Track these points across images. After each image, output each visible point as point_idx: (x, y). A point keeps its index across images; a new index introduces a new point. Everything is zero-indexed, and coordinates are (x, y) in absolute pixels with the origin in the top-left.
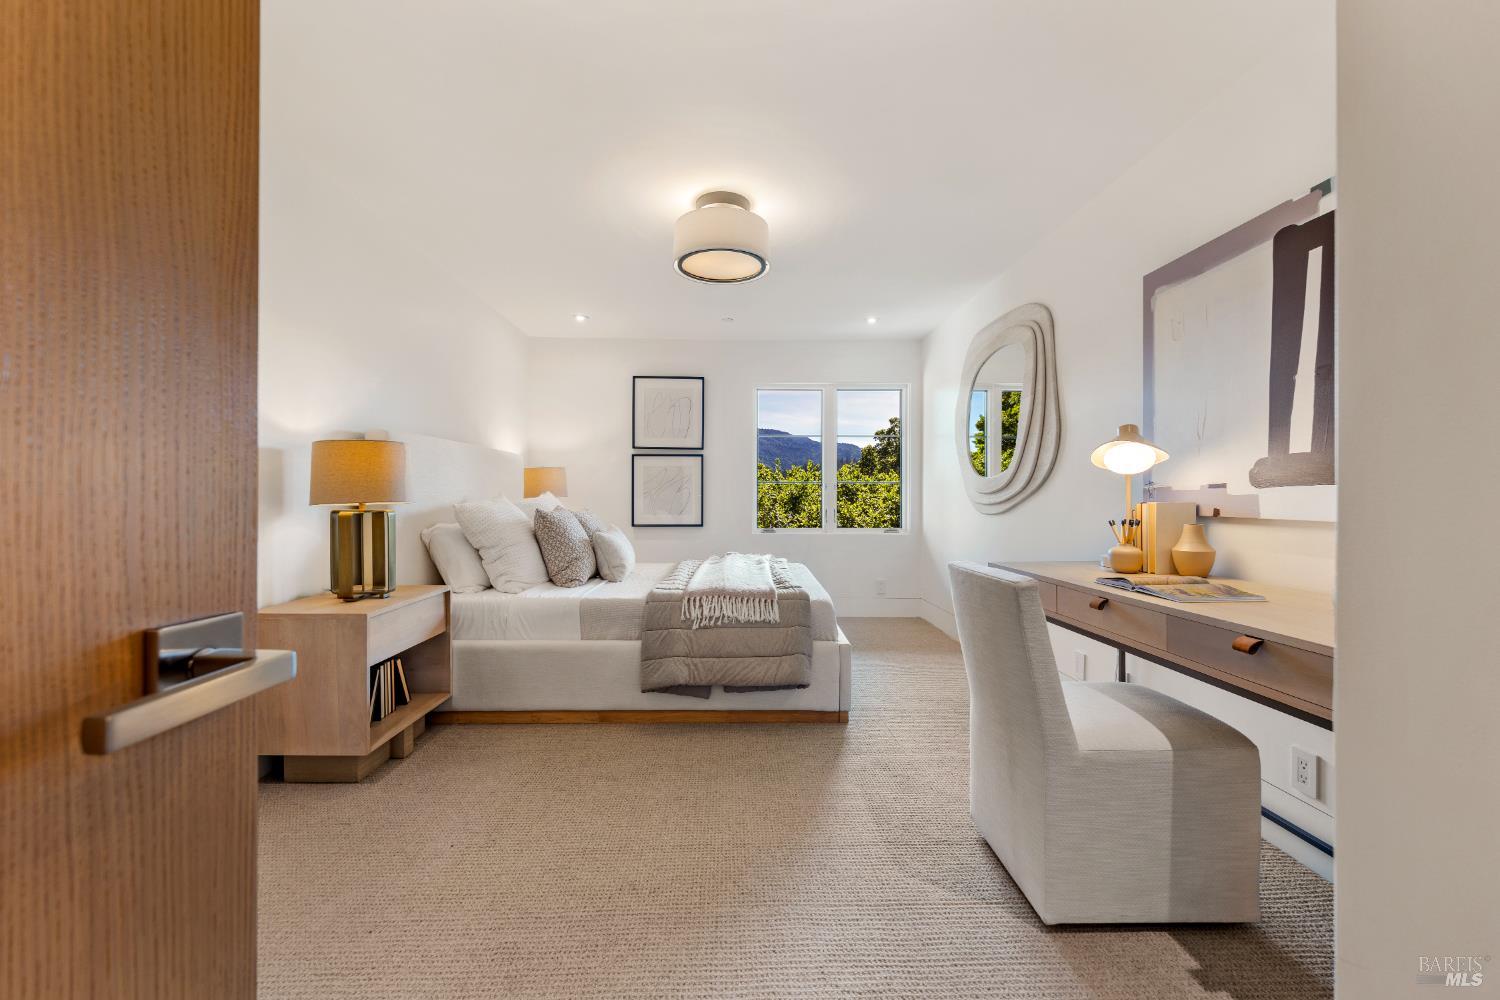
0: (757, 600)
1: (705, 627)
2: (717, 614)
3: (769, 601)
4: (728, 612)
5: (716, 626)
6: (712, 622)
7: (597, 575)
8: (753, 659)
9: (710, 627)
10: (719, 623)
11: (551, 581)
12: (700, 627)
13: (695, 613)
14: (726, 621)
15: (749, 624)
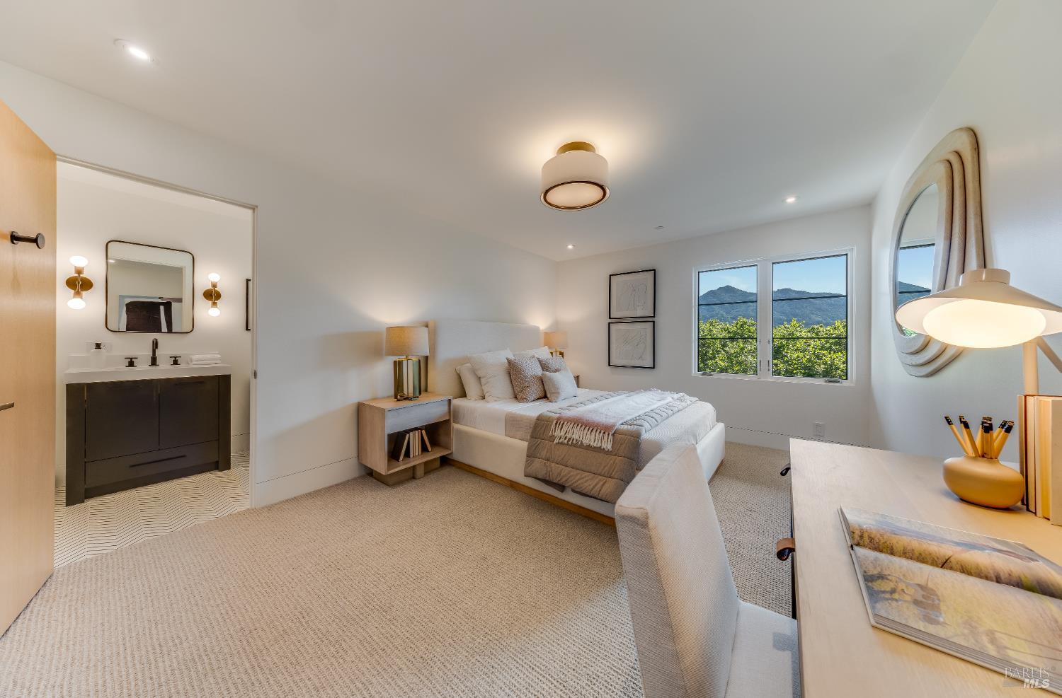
0: (598, 431)
1: (562, 443)
2: (569, 436)
3: (607, 433)
4: (575, 436)
5: (568, 444)
6: (566, 441)
7: (545, 397)
8: (586, 474)
9: (565, 444)
10: (570, 443)
11: (516, 398)
12: (559, 443)
13: (558, 433)
14: (574, 442)
15: (589, 447)
